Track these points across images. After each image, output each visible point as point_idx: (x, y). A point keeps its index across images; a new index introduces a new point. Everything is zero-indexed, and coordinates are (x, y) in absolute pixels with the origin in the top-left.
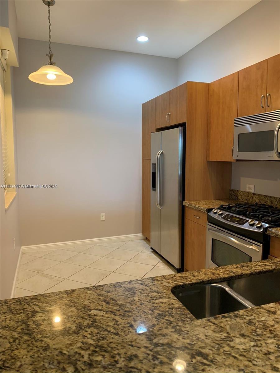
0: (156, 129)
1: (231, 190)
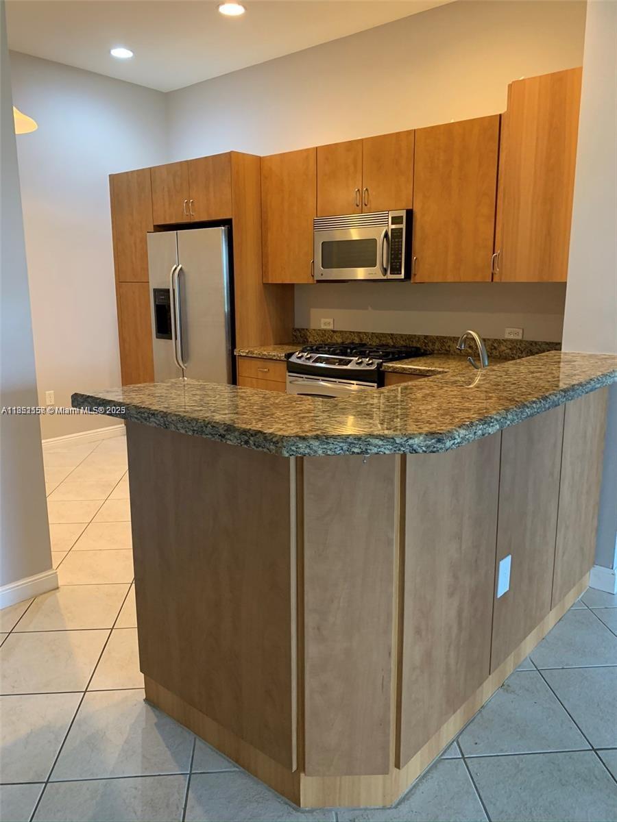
0: (155, 226)
1: (295, 330)
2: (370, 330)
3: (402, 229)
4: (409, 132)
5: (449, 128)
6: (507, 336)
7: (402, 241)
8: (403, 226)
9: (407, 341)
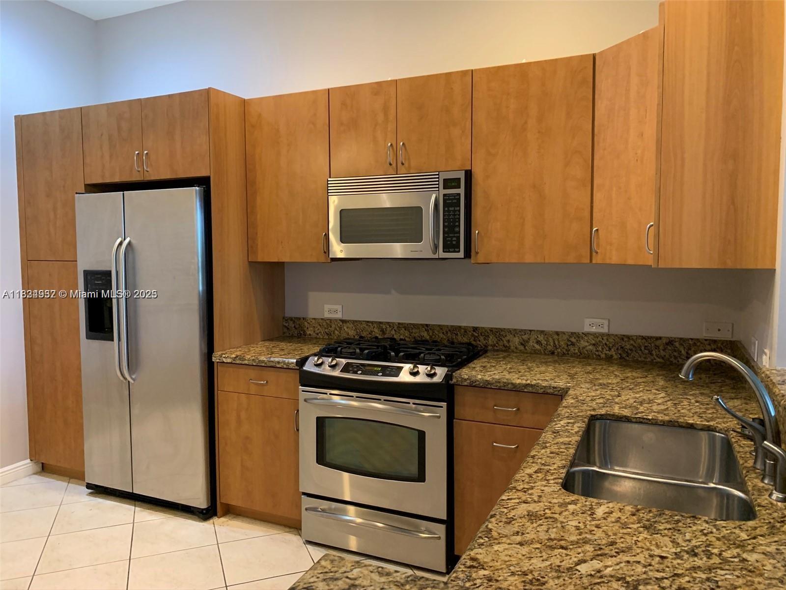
0: (87, 186)
1: (286, 319)
2: (395, 320)
3: (459, 195)
4: (464, 73)
5: (522, 70)
6: (587, 329)
7: (459, 211)
8: (461, 191)
9: (449, 334)
